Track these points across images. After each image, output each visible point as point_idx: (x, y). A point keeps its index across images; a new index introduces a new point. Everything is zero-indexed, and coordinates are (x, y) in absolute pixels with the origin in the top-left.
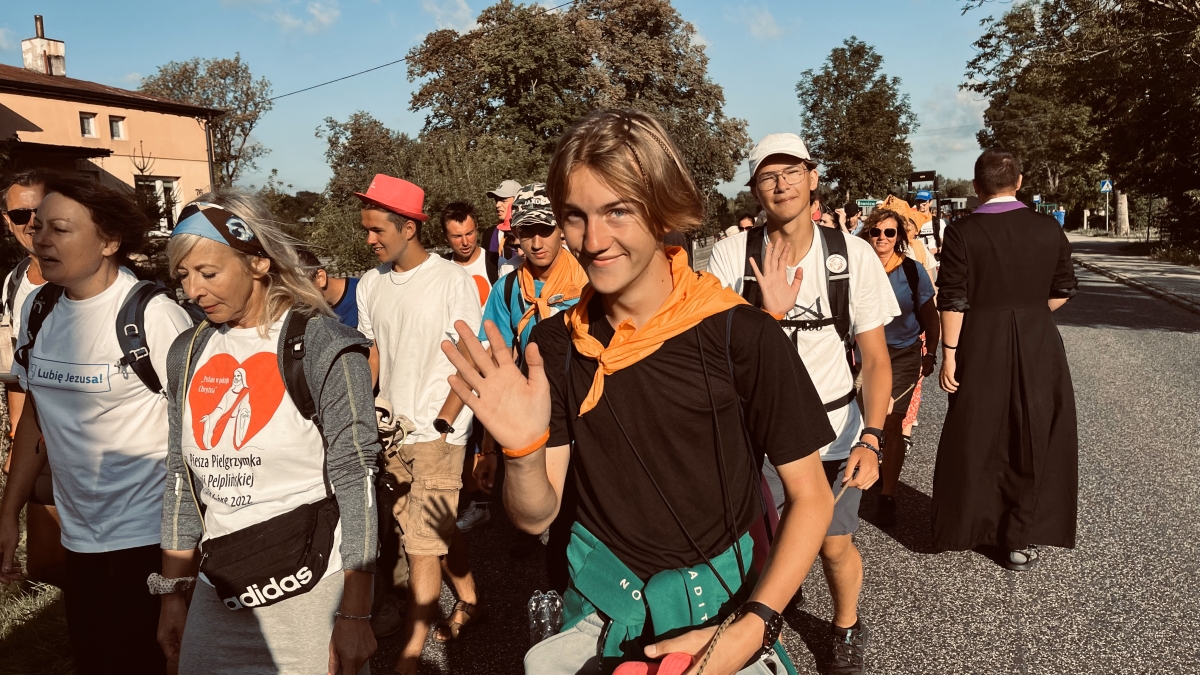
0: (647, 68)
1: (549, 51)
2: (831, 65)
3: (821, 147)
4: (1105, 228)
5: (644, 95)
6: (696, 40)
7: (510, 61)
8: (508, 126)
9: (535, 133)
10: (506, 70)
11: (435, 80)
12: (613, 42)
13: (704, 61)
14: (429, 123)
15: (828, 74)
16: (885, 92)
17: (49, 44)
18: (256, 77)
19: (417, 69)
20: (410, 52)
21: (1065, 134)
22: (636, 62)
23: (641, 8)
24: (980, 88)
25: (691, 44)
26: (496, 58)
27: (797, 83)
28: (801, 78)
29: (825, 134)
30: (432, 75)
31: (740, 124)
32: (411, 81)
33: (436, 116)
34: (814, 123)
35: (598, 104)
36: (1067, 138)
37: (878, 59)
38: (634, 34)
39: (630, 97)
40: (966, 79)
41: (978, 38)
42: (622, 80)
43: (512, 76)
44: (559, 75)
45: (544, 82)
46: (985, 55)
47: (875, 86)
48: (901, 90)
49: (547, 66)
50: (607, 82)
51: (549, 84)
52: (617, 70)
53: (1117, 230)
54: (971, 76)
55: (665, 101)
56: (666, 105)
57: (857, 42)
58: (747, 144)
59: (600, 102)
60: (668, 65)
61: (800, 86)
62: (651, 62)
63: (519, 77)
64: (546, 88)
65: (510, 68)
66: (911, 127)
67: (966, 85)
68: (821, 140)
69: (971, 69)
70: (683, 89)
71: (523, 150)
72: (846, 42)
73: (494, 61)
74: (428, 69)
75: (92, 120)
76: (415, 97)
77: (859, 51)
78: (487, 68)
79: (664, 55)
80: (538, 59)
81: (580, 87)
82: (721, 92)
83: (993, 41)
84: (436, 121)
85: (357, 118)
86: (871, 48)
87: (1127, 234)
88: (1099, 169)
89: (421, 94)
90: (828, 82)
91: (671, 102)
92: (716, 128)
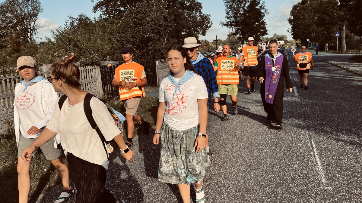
3: (233, 22)
4: (337, 51)
29: (234, 17)
31: (208, 16)
32: (93, 2)
34: (230, 13)
36: (324, 16)
53: (341, 51)
58: (210, 23)
66: (265, 14)
70: (188, 4)
82: (201, 5)
84: (103, 16)
89: (96, 6)
91: (184, 8)
92: (199, 17)
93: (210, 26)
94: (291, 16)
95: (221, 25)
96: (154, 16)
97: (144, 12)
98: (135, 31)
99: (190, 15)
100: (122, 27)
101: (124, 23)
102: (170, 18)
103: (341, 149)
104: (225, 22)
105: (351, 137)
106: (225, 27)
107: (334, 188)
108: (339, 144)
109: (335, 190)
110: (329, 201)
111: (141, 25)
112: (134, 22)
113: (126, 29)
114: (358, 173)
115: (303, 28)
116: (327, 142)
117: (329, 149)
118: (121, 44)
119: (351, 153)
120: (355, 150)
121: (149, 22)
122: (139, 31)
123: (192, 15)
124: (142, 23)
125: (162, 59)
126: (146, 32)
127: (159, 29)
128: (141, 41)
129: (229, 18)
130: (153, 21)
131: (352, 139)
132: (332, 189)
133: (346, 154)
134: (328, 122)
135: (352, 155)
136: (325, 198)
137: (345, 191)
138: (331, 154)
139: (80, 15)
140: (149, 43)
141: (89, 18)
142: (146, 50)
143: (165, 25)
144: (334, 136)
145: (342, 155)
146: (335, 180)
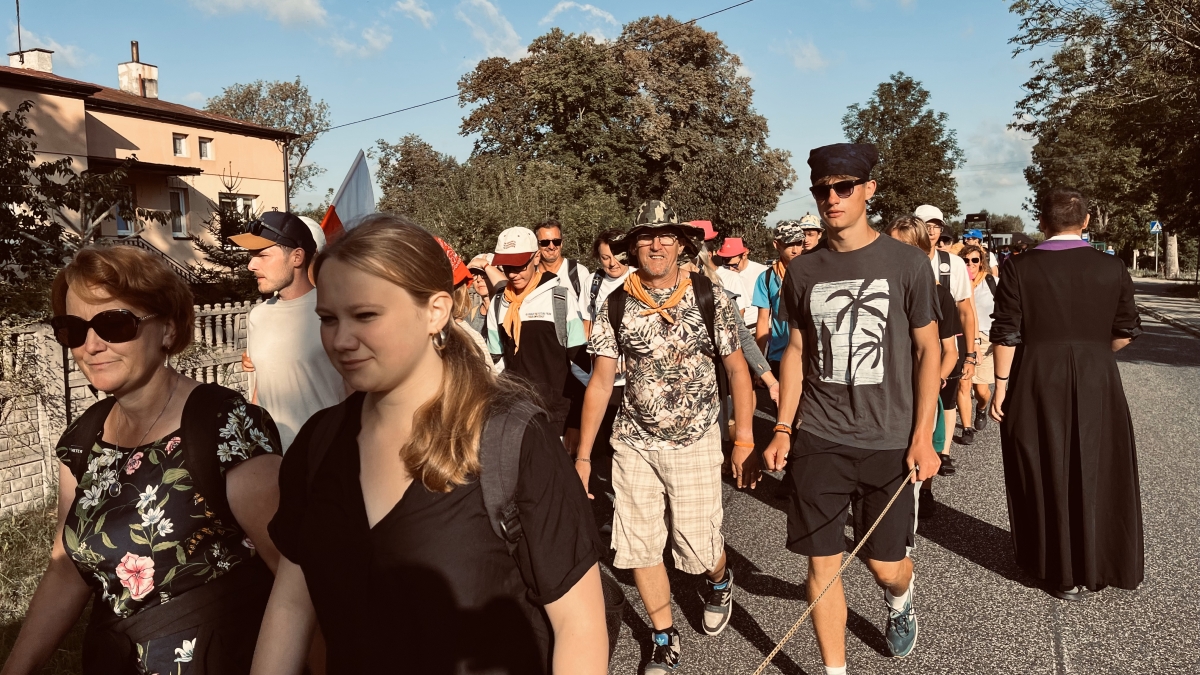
0: (693, 99)
1: (597, 80)
2: (877, 100)
4: (1154, 269)
5: (688, 124)
6: (741, 72)
7: (560, 89)
8: (555, 152)
9: (581, 160)
10: (555, 97)
11: (485, 106)
12: (660, 72)
13: (749, 93)
14: (477, 147)
15: (874, 108)
16: (931, 127)
17: (143, 69)
18: (315, 100)
19: (468, 96)
20: (462, 78)
22: (682, 92)
23: (688, 39)
24: (1028, 128)
25: (737, 75)
26: (545, 86)
27: (843, 116)
28: (847, 111)
30: (484, 101)
31: (784, 154)
32: (462, 106)
33: (485, 140)
35: (643, 132)
37: (925, 94)
38: (681, 65)
39: (675, 127)
40: (1015, 119)
41: (1028, 80)
42: (668, 109)
43: (561, 104)
44: (606, 103)
45: (592, 110)
46: (1035, 96)
47: (921, 121)
48: (948, 125)
49: (594, 94)
50: (653, 111)
51: (596, 112)
52: (662, 99)
53: (1166, 270)
54: (1020, 116)
55: (709, 131)
56: (710, 135)
57: (904, 77)
58: (790, 175)
59: (645, 130)
60: (713, 96)
61: (846, 120)
62: (697, 92)
63: (566, 105)
64: (593, 116)
65: (559, 96)
66: (957, 162)
67: (1014, 125)
69: (1020, 109)
70: (727, 119)
71: (569, 176)
72: (893, 77)
73: (544, 89)
74: (480, 95)
75: (183, 141)
76: (465, 122)
77: (906, 86)
78: (537, 96)
79: (709, 86)
80: (586, 88)
81: (626, 115)
82: (765, 124)
83: (1043, 83)
85: (407, 140)
86: (918, 84)
87: (1176, 276)
88: (1148, 209)
89: (471, 119)
90: (874, 116)
91: (715, 132)
92: (759, 158)
93: (789, 185)
94: (1035, 160)
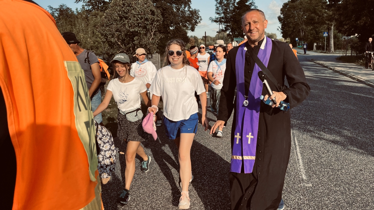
3: (223, 18)
4: (324, 50)
21: (312, 13)
29: (224, 13)
34: (220, 8)
36: (313, 15)
53: (329, 50)
58: (200, 18)
68: (223, 15)
84: (86, 7)
87: (333, 52)
92: (188, 12)
93: (199, 22)
94: (281, 14)
95: (211, 21)
96: (141, 10)
97: (129, 5)
98: (120, 24)
99: (178, 10)
100: (106, 20)
101: (108, 15)
102: (157, 12)
103: (323, 148)
104: (214, 18)
105: (333, 136)
106: (215, 23)
107: (314, 185)
108: (321, 142)
109: (315, 187)
110: (309, 197)
111: (126, 18)
112: (119, 14)
113: (110, 23)
114: (338, 171)
115: (292, 26)
116: (309, 141)
117: (310, 147)
118: (105, 38)
119: (332, 151)
120: (336, 148)
121: (135, 15)
122: (124, 25)
123: (181, 10)
124: (127, 16)
125: (148, 55)
126: (131, 26)
127: (146, 24)
128: (126, 35)
129: (218, 14)
130: (139, 14)
131: (334, 138)
132: (311, 186)
133: (327, 152)
134: (311, 121)
135: (333, 153)
136: (305, 195)
137: (325, 188)
138: (313, 152)
139: (61, 6)
140: (135, 37)
141: (71, 9)
142: (132, 45)
143: (151, 19)
144: (316, 135)
145: (323, 153)
146: (315, 178)
